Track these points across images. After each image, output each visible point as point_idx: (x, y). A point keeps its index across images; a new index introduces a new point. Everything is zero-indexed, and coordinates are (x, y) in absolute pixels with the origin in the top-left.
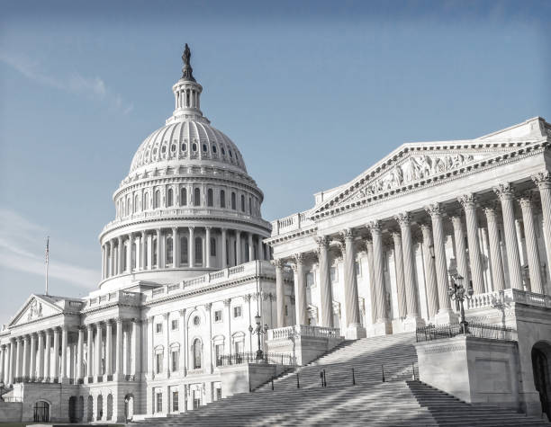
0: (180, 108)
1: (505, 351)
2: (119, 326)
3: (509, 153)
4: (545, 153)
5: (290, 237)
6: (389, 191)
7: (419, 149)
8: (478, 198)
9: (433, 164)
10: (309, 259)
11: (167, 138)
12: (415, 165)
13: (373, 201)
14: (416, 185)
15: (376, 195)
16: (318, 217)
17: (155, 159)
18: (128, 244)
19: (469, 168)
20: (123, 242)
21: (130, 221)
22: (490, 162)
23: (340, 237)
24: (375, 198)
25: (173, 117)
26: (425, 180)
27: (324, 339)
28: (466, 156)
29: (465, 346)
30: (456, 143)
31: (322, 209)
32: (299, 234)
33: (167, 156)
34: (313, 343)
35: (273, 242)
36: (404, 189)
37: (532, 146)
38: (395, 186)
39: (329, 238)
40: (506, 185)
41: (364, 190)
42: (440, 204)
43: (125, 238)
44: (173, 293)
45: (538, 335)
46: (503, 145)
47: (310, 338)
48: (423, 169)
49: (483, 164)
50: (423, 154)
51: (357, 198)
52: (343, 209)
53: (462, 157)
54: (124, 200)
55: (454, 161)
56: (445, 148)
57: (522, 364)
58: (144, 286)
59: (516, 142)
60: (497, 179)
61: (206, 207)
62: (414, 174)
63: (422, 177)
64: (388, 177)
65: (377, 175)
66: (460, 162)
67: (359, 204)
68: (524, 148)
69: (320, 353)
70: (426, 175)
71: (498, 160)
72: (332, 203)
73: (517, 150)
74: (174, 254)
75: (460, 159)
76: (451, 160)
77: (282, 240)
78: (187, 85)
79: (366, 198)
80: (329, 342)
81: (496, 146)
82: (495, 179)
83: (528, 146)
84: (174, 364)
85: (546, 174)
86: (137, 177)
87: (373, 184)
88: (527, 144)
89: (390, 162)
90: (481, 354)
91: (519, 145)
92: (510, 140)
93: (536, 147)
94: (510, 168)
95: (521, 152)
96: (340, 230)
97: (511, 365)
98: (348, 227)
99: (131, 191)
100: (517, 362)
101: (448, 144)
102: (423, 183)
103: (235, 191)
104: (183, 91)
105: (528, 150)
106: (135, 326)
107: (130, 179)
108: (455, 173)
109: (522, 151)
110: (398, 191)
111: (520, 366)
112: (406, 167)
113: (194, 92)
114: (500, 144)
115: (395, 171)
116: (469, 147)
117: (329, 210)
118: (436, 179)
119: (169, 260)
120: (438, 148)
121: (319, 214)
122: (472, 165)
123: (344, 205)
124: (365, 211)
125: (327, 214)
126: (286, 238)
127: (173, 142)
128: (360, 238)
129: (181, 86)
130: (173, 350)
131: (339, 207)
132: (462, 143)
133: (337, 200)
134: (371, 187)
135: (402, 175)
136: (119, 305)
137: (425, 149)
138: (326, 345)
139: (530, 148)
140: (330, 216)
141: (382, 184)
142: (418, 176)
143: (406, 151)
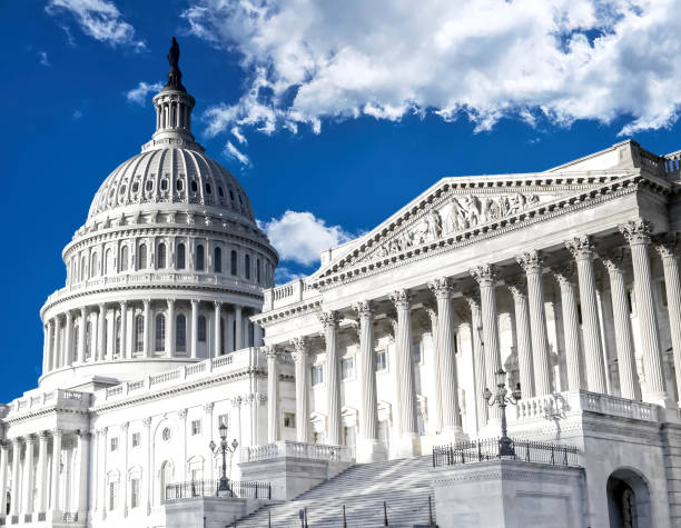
0: (162, 129)
1: (564, 481)
2: (57, 441)
3: (588, 192)
4: (639, 193)
5: (287, 313)
6: (421, 247)
7: (463, 186)
8: (546, 258)
9: (484, 206)
10: (313, 345)
11: (141, 171)
12: (459, 210)
13: (399, 262)
14: (459, 238)
15: (404, 252)
16: (322, 283)
17: (122, 201)
18: (80, 322)
19: (532, 214)
20: (73, 319)
21: (83, 290)
22: (562, 205)
23: (353, 313)
24: (402, 257)
25: (152, 142)
26: (471, 230)
27: (323, 462)
28: (529, 195)
29: (500, 474)
30: (515, 178)
31: (329, 272)
32: (299, 309)
33: (140, 196)
34: (304, 469)
35: (265, 320)
36: (442, 244)
37: (620, 181)
38: (431, 239)
39: (338, 315)
40: (584, 239)
41: (386, 246)
42: (493, 266)
43: (76, 313)
44: (135, 394)
45: (619, 458)
46: (580, 181)
47: (299, 460)
48: (468, 215)
49: (552, 208)
50: (469, 193)
51: (379, 256)
52: (357, 272)
53: (524, 197)
54: (76, 258)
55: (511, 203)
56: (500, 184)
57: (590, 501)
58: (99, 383)
59: (598, 176)
60: (572, 229)
61: (194, 271)
62: (457, 222)
63: (468, 227)
64: (420, 226)
65: (405, 223)
66: (520, 205)
67: (379, 265)
68: (608, 184)
69: (316, 483)
70: (472, 224)
71: (572, 202)
72: (342, 264)
73: (598, 187)
74: (144, 338)
75: (521, 200)
76: (507, 202)
77: (276, 317)
78: (173, 96)
79: (389, 257)
80: (330, 467)
81: (569, 181)
82: (567, 230)
83: (615, 182)
84: (134, 496)
85: (639, 222)
86: (97, 225)
87: (400, 237)
88: (613, 179)
89: (423, 205)
90: (525, 486)
91: (602, 180)
92: (589, 173)
93: (626, 184)
94: (589, 213)
95: (604, 191)
96: (354, 303)
97: (575, 503)
98: (364, 298)
99: (86, 246)
100: (583, 498)
101: (504, 178)
102: (468, 235)
103: (235, 248)
104: (166, 104)
105: (615, 188)
106: (81, 442)
107: (87, 230)
108: (513, 221)
109: (606, 189)
110: (434, 247)
111: (588, 506)
112: (446, 212)
113: (182, 106)
114: (576, 178)
115: (431, 218)
116: (533, 183)
117: (338, 274)
118: (485, 230)
119: (137, 346)
120: (490, 185)
121: (324, 279)
122: (537, 209)
123: (359, 266)
124: (388, 275)
125: (335, 279)
126: (282, 315)
127: (148, 178)
128: (384, 315)
129: (163, 97)
130: (134, 476)
131: (352, 270)
132: (523, 177)
133: (349, 259)
134: (397, 241)
135: (440, 224)
136: (58, 410)
137: (472, 185)
138: (325, 471)
139: (617, 185)
140: (340, 281)
141: (412, 237)
142: (462, 224)
143: (446, 188)
